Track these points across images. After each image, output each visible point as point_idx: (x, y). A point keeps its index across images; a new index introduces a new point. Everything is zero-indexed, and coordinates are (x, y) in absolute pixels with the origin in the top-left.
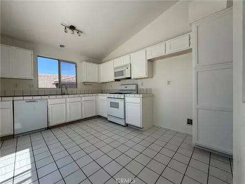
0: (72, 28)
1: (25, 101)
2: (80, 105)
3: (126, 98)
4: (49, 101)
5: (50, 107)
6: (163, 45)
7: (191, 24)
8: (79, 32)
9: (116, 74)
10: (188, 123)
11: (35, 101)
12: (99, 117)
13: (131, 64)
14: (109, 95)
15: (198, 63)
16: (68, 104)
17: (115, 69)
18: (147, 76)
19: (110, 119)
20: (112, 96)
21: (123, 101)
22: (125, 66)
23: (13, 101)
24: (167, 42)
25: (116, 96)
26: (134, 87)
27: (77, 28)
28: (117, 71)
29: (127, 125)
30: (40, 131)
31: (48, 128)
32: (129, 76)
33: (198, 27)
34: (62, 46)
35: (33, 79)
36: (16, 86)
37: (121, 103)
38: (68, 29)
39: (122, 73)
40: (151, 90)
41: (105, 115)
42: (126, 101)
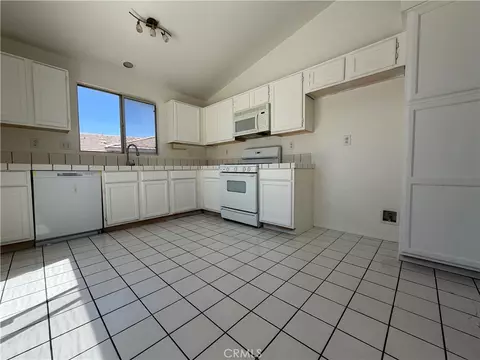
0: (152, 23)
1: (55, 174)
2: (166, 185)
3: (261, 171)
4: (104, 175)
5: (106, 187)
6: (339, 61)
7: (404, 14)
8: (165, 32)
9: (239, 126)
10: (384, 219)
11: (75, 175)
12: (203, 212)
13: (270, 105)
14: (223, 168)
15: (417, 92)
16: (142, 185)
17: (236, 115)
18: (303, 128)
19: (225, 214)
20: (232, 168)
21: (255, 177)
22: (257, 109)
23: (31, 171)
24: (349, 57)
25: (240, 168)
26: (274, 152)
27: (163, 23)
28: (240, 119)
29: (262, 225)
30: (87, 235)
31: (104, 231)
32: (266, 129)
33: (420, 16)
34: (128, 65)
35: (69, 129)
36: (35, 143)
37: (250, 182)
38: (142, 24)
39: (250, 123)
40: (309, 157)
41: (216, 208)
42: (261, 177)
